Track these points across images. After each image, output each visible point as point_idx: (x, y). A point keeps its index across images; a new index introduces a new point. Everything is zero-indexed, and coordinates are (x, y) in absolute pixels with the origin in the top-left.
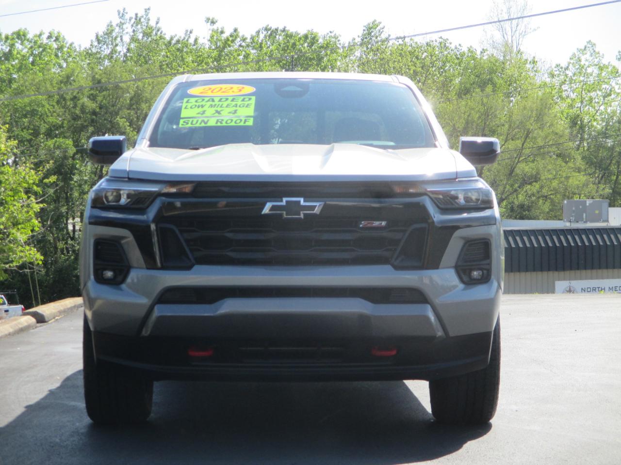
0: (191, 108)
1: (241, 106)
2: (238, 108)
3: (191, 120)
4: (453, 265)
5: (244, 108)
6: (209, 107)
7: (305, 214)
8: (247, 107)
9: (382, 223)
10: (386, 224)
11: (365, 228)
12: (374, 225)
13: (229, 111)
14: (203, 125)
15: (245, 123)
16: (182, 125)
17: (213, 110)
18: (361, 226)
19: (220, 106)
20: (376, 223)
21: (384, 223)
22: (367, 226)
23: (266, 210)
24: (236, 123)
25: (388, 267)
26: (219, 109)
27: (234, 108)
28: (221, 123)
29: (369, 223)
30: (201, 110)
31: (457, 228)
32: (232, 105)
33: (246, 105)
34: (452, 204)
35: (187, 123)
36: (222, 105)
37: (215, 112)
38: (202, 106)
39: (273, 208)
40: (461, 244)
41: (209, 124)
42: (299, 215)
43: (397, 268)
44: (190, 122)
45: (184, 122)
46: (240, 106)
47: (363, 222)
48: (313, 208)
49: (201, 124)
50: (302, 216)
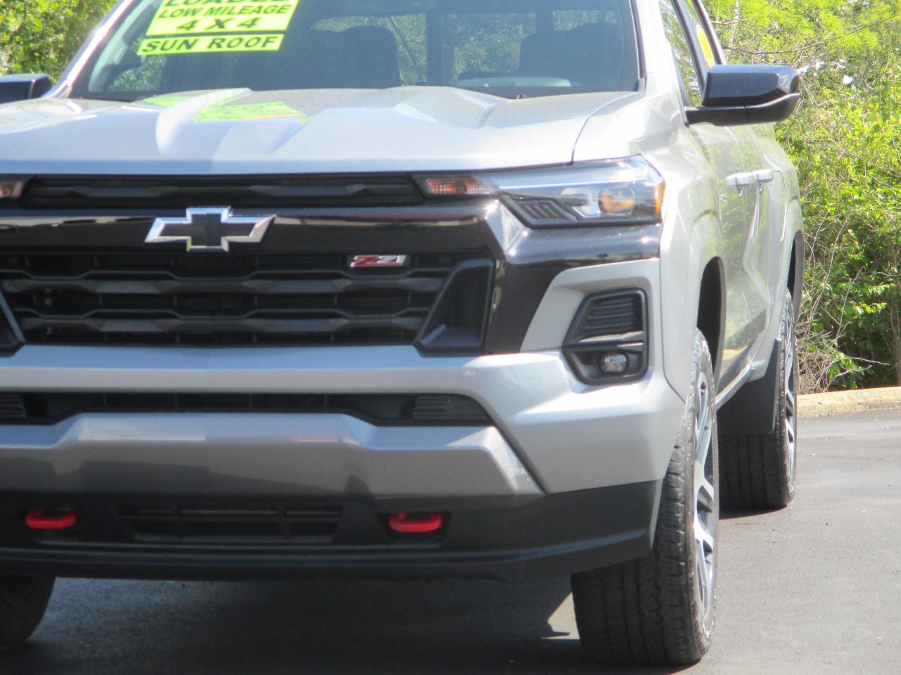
0: (172, 16)
1: (268, 11)
2: (262, 15)
3: (162, 41)
4: (560, 344)
5: (274, 15)
6: (205, 15)
7: (231, 244)
8: (279, 12)
9: (395, 260)
10: (405, 262)
11: (361, 270)
12: (379, 262)
13: (242, 22)
14: (184, 50)
15: (264, 45)
16: (145, 50)
17: (211, 20)
18: (352, 265)
19: (227, 11)
20: (384, 260)
21: (400, 259)
22: (363, 265)
23: (155, 234)
24: (247, 45)
25: (409, 351)
26: (223, 18)
27: (254, 15)
28: (219, 46)
29: (369, 259)
30: (189, 19)
31: (562, 265)
32: (252, 9)
33: (278, 9)
34: (563, 217)
35: (154, 47)
36: (233, 8)
37: (214, 23)
38: (194, 12)
39: (167, 231)
40: (575, 301)
41: (196, 49)
42: (219, 243)
43: (426, 351)
44: (159, 46)
45: (150, 45)
46: (265, 12)
47: (356, 258)
48: (248, 229)
49: (179, 48)
50: (225, 246)
